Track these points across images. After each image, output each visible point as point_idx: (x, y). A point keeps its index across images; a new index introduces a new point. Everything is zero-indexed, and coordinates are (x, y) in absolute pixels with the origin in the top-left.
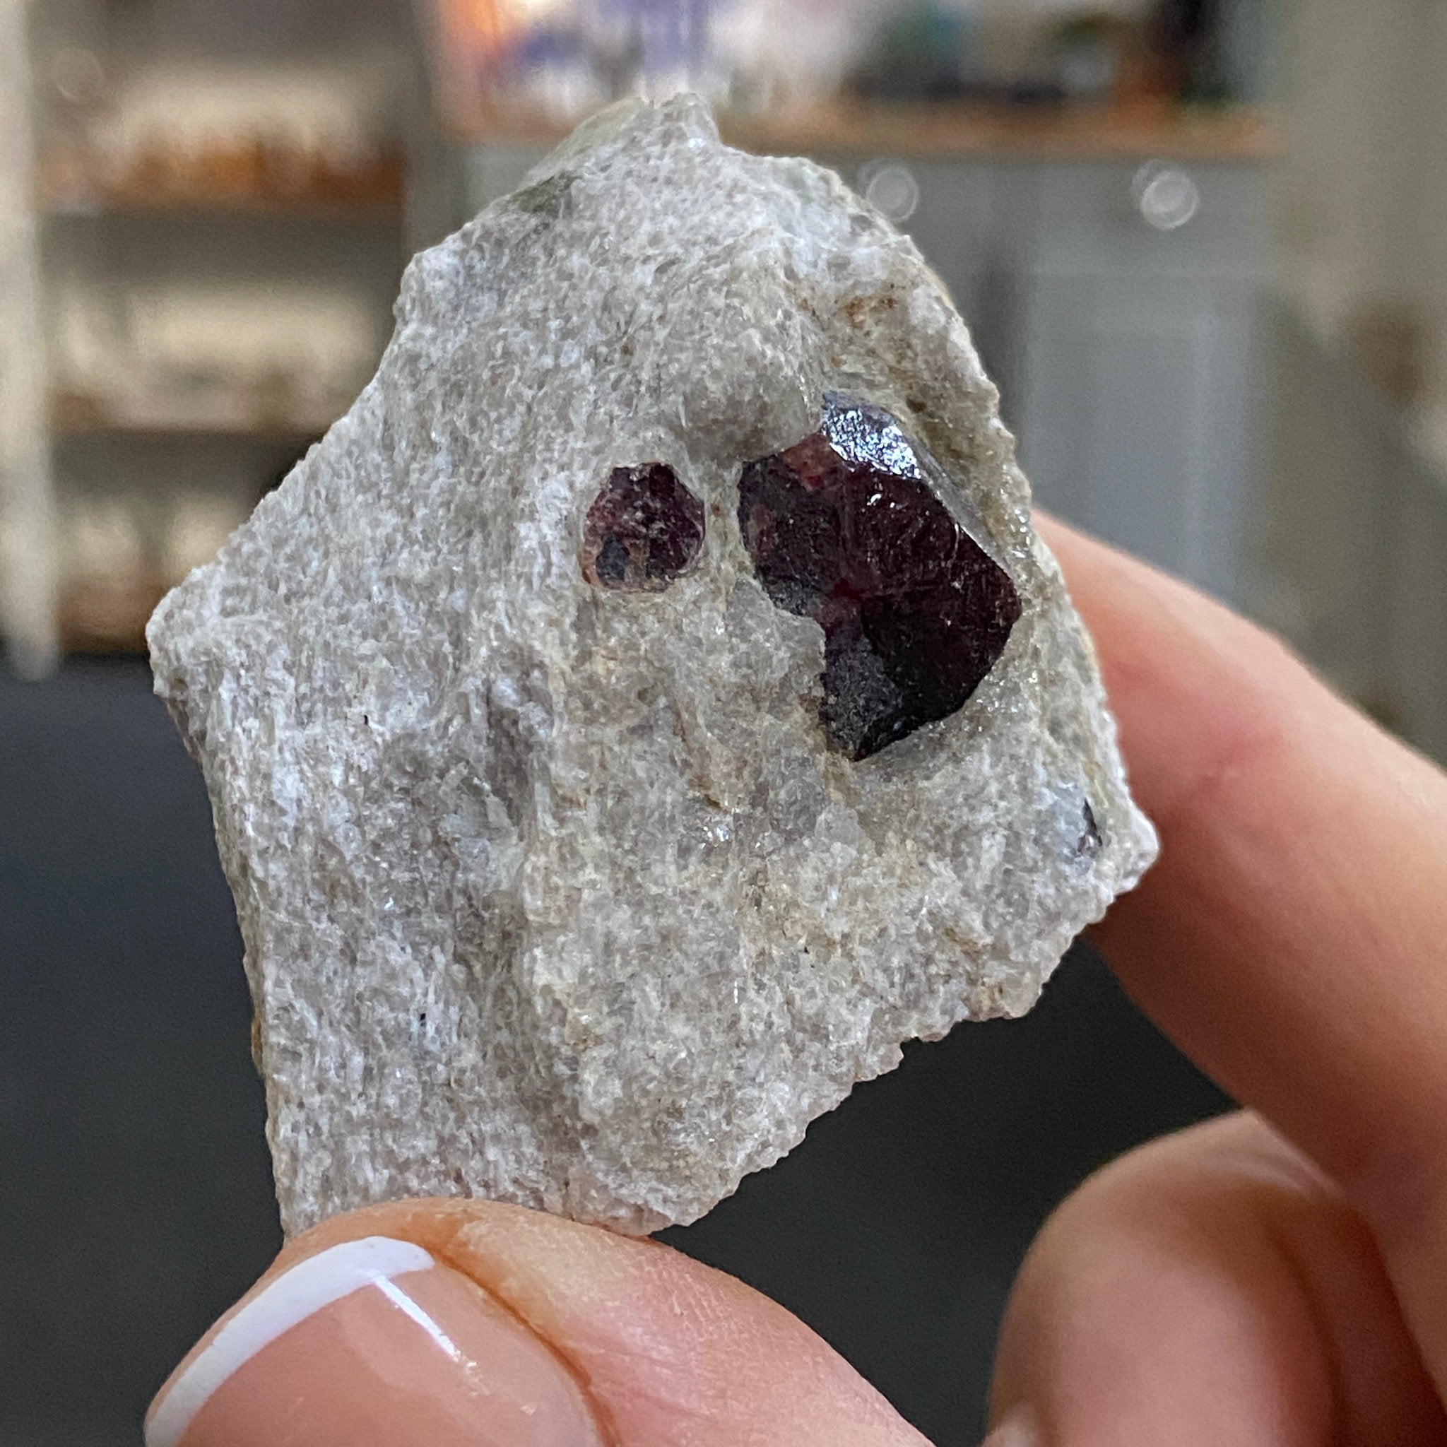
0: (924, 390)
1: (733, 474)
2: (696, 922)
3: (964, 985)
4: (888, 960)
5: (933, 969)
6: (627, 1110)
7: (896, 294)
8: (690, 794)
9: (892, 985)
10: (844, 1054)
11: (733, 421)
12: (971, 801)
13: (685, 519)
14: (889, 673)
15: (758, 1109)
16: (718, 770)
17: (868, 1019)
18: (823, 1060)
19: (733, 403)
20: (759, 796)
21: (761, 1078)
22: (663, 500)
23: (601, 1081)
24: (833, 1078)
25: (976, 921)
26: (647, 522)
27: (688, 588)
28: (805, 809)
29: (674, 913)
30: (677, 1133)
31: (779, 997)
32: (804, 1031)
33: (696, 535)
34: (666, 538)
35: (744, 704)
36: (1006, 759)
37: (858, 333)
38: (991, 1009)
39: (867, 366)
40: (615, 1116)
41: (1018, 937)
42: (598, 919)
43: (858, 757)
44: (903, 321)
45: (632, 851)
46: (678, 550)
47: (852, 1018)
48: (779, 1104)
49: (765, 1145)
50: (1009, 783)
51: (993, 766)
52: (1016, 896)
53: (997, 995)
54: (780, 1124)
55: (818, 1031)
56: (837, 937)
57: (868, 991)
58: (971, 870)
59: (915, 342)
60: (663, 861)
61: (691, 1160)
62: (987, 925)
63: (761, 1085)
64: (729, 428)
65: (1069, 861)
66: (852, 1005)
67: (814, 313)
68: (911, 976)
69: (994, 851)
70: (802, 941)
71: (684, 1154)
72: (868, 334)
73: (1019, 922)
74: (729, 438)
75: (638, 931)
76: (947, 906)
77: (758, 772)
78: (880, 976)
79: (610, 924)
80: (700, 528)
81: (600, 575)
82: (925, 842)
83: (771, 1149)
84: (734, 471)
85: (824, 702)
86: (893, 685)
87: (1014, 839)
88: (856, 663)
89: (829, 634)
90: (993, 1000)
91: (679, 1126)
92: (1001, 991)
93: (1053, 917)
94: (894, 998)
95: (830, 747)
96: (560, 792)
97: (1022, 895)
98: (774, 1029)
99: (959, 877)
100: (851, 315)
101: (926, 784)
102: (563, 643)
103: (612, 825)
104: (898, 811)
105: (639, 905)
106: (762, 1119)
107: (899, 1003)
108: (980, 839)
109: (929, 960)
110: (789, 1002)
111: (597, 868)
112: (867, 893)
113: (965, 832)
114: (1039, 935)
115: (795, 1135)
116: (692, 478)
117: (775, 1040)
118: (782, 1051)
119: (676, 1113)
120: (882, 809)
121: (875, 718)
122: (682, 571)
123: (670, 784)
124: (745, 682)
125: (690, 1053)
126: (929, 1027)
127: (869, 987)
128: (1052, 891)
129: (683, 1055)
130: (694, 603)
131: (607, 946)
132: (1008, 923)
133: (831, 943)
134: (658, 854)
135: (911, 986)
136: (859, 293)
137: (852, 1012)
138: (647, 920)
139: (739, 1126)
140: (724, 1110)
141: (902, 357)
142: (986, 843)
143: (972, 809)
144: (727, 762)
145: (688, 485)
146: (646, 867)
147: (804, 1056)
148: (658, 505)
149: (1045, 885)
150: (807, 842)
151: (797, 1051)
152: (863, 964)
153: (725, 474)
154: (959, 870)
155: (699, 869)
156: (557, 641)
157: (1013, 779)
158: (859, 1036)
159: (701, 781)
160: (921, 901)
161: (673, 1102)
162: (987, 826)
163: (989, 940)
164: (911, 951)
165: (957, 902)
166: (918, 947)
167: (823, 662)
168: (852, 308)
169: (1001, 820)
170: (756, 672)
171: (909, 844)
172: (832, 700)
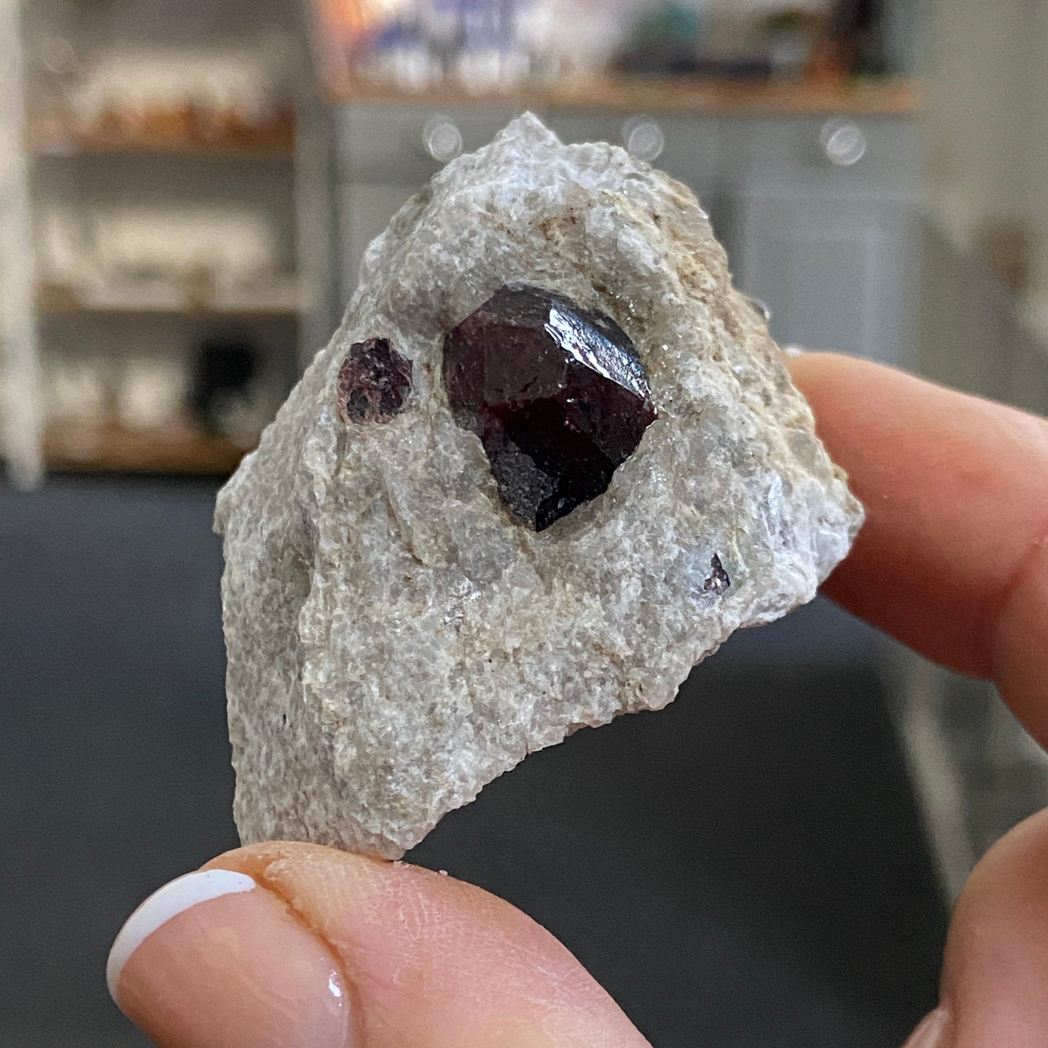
0: (604, 276)
1: (436, 342)
2: (400, 639)
3: (616, 685)
4: (547, 666)
5: (587, 674)
6: (358, 768)
7: (576, 214)
8: (401, 554)
9: (552, 685)
10: (511, 732)
11: (424, 306)
12: (610, 554)
13: (399, 374)
14: (539, 465)
15: (447, 768)
16: (419, 538)
17: (531, 707)
18: (497, 735)
19: (421, 293)
20: (452, 555)
21: (450, 747)
22: (385, 364)
23: (345, 748)
24: (506, 748)
25: (620, 641)
26: (377, 377)
27: (406, 420)
28: (491, 564)
29: (384, 634)
30: (390, 783)
31: (465, 691)
32: (482, 714)
33: (407, 384)
34: (389, 387)
35: (434, 492)
36: (637, 523)
37: (550, 243)
38: (635, 703)
39: (552, 264)
40: (351, 770)
41: (651, 651)
42: (339, 640)
43: (538, 529)
44: (581, 231)
45: (362, 595)
46: (397, 395)
47: (516, 706)
48: (464, 765)
49: (451, 792)
50: (639, 540)
51: (626, 528)
52: (651, 622)
53: (638, 692)
54: (463, 779)
55: (492, 715)
56: (510, 651)
57: (533, 688)
58: (613, 603)
59: (589, 244)
60: (380, 600)
61: (403, 802)
62: (629, 643)
63: (450, 752)
64: (422, 311)
65: (697, 597)
66: (520, 697)
67: (509, 232)
68: (570, 679)
69: (631, 589)
70: (487, 655)
71: (397, 798)
72: (557, 243)
73: (652, 639)
74: (426, 317)
75: (363, 647)
76: (592, 628)
77: (448, 539)
78: (541, 677)
79: (345, 643)
80: (408, 379)
81: (350, 416)
82: (579, 585)
83: (456, 796)
84: (437, 340)
85: (499, 490)
86: (546, 475)
87: (648, 581)
88: (513, 461)
89: (484, 440)
90: (635, 696)
91: (390, 778)
92: (641, 689)
93: (682, 637)
94: (555, 692)
95: (514, 522)
96: (323, 558)
97: (655, 622)
98: (458, 713)
99: (604, 609)
100: (545, 231)
101: (576, 543)
102: (328, 462)
103: (353, 578)
104: (559, 564)
105: (365, 630)
106: (451, 775)
107: (560, 697)
108: (620, 581)
109: (582, 668)
110: (472, 695)
111: (343, 608)
112: (533, 620)
113: (608, 577)
114: (669, 648)
115: (475, 786)
116: (403, 346)
117: (460, 721)
118: (466, 729)
119: (388, 769)
120: (551, 563)
121: (540, 500)
122: (401, 409)
123: (387, 549)
124: (431, 477)
125: (394, 728)
126: (591, 716)
127: (532, 685)
128: (680, 617)
129: (389, 729)
130: (410, 428)
131: (342, 657)
132: (644, 641)
133: (506, 657)
134: (377, 595)
135: (570, 685)
136: (546, 215)
137: (520, 703)
138: (370, 640)
139: (436, 780)
140: (424, 767)
141: (581, 256)
142: (624, 584)
143: (611, 559)
144: (424, 532)
145: (399, 351)
146: (370, 605)
147: (483, 733)
148: (382, 366)
149: (676, 613)
150: (495, 587)
151: (479, 728)
152: (527, 669)
153: (432, 342)
154: (605, 604)
155: (405, 604)
156: (324, 461)
157: (643, 538)
158: (523, 718)
159: (409, 548)
160: (573, 626)
161: (385, 762)
162: (625, 571)
163: (630, 653)
164: (567, 661)
165: (600, 625)
166: (572, 658)
167: (487, 461)
168: (545, 227)
169: (636, 567)
170: (438, 470)
171: (568, 586)
172: (504, 488)
